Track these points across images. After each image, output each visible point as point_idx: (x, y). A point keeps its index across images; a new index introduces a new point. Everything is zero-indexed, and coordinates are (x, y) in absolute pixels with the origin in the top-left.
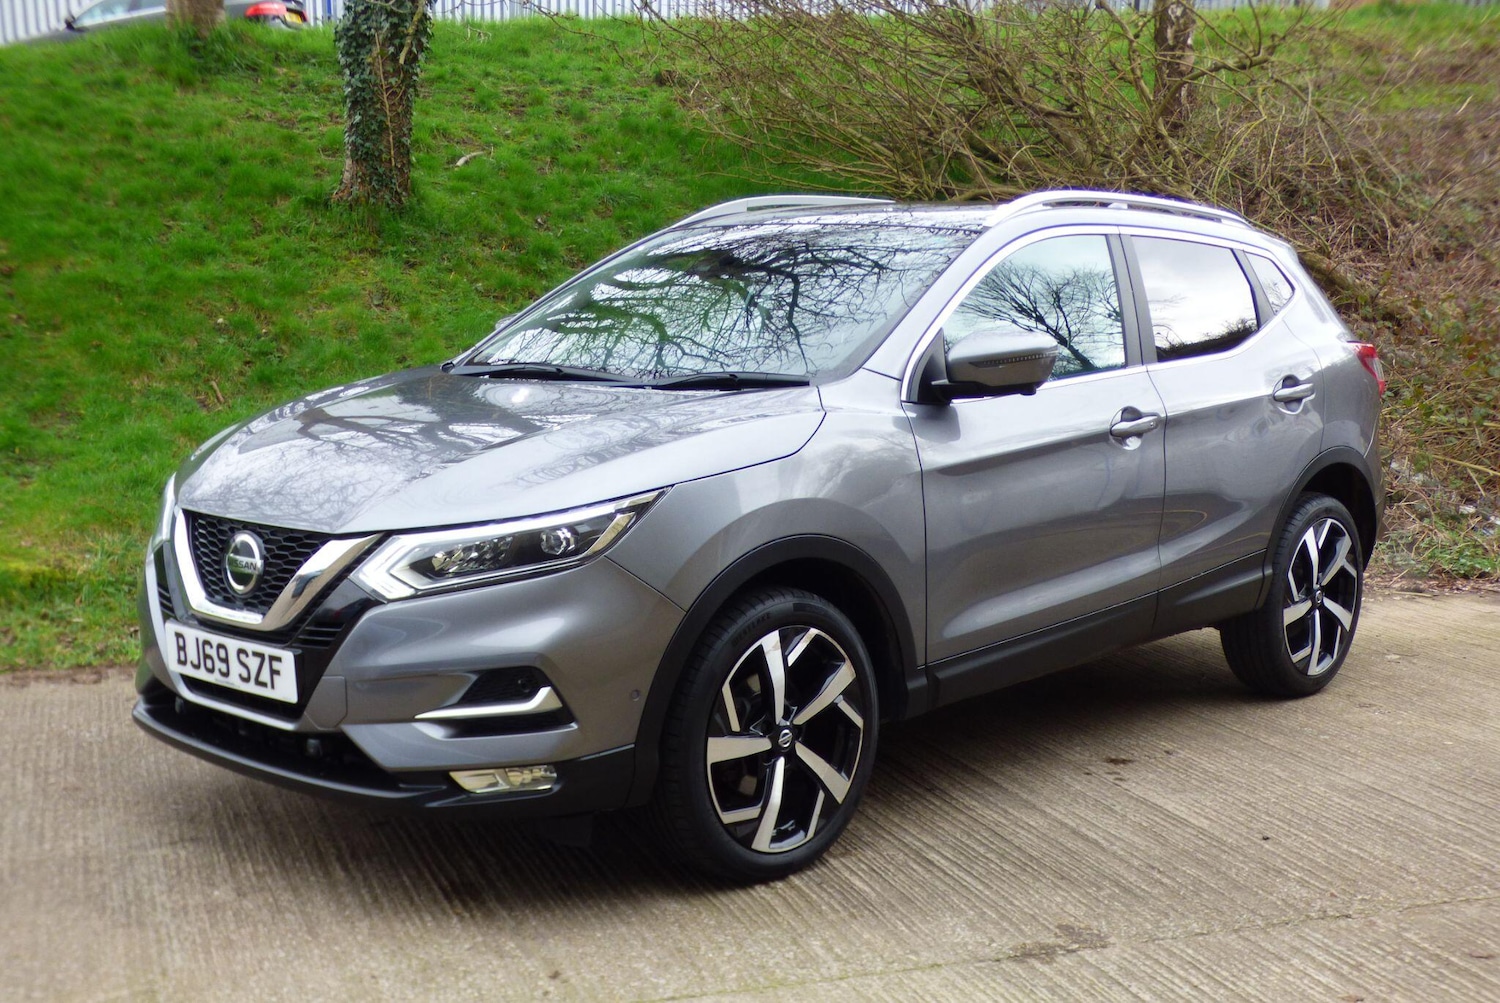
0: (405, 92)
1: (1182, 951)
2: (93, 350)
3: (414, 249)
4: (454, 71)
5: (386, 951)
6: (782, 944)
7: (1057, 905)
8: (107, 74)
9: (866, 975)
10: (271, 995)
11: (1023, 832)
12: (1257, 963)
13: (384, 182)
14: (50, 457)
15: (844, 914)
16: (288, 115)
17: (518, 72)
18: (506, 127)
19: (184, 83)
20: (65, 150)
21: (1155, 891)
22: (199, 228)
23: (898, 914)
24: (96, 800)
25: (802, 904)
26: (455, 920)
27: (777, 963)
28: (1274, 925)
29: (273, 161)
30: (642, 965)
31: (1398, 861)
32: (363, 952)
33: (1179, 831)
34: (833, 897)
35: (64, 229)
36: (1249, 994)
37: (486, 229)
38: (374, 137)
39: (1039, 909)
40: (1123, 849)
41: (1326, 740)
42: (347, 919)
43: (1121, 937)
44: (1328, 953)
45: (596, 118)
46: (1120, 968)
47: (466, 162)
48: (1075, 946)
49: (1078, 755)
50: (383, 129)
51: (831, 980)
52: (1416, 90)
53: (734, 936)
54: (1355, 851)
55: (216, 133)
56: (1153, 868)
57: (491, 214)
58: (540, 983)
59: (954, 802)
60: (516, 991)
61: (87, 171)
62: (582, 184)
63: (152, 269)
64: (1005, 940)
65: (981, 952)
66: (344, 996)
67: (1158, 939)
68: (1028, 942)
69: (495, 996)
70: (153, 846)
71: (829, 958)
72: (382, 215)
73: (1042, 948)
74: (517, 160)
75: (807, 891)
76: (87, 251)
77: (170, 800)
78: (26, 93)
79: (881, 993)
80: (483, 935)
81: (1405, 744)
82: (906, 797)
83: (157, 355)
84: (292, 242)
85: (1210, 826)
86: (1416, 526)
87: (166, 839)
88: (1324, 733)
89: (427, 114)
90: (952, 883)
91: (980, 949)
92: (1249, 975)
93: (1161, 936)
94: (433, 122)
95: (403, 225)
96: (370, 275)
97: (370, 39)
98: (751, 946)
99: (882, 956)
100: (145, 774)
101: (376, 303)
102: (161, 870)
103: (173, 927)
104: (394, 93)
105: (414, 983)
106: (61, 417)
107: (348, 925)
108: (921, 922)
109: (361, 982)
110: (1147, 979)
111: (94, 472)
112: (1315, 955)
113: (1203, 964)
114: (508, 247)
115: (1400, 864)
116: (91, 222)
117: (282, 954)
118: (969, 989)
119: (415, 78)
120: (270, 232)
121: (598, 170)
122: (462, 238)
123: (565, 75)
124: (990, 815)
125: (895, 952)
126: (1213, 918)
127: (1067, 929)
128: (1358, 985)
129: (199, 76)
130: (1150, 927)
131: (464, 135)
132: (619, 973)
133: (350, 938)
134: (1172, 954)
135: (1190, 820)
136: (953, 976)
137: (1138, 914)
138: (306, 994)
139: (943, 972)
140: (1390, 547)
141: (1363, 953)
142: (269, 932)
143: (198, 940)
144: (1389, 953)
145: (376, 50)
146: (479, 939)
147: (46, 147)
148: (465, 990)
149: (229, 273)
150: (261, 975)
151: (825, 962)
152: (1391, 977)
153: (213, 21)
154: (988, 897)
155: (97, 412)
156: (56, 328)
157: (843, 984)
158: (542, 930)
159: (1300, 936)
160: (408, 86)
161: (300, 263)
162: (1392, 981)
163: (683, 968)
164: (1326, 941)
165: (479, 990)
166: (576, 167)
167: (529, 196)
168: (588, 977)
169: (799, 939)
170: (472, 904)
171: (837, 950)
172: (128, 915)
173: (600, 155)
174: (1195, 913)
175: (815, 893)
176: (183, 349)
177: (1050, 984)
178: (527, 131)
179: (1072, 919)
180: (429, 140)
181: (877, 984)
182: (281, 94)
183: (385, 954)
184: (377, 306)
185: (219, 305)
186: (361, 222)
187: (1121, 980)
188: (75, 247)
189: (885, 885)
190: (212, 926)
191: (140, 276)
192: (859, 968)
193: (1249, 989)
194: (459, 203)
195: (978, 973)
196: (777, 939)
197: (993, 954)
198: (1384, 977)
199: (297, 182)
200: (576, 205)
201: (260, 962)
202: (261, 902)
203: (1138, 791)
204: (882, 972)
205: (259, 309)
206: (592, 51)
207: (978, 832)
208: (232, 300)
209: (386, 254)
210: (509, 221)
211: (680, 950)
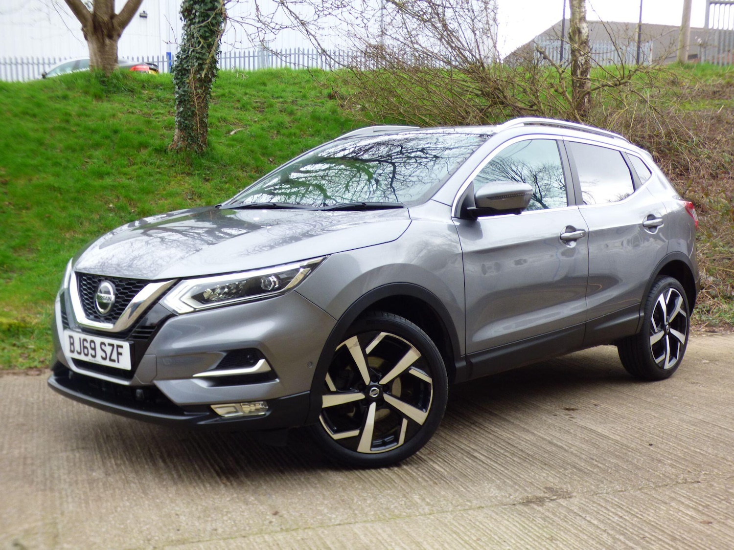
0: (205, 97)
1: (612, 499)
2: (47, 219)
3: (208, 172)
4: (230, 92)
5: (184, 501)
6: (398, 497)
7: (544, 477)
8: (60, 93)
9: (443, 512)
10: (120, 524)
11: (523, 443)
12: (653, 505)
13: (194, 140)
14: (22, 269)
15: (431, 483)
16: (148, 112)
17: (261, 93)
18: (255, 117)
19: (98, 97)
20: (36, 127)
21: (595, 471)
22: (102, 162)
23: (459, 482)
24: (33, 430)
25: (408, 478)
26: (222, 486)
27: (395, 507)
28: (659, 486)
29: (140, 132)
30: (323, 508)
31: (721, 455)
32: (172, 502)
33: (605, 442)
34: (424, 474)
35: (34, 162)
36: (650, 520)
37: (244, 163)
38: (189, 118)
39: (534, 479)
40: (576, 450)
41: (676, 400)
42: (164, 486)
43: (579, 493)
44: (690, 499)
45: (299, 113)
46: (580, 508)
47: (235, 133)
48: (555, 497)
49: (548, 406)
50: (194, 114)
51: (425, 515)
52: (697, 102)
53: (372, 494)
54: (698, 450)
55: (112, 119)
56: (593, 459)
57: (247, 156)
58: (268, 517)
59: (486, 429)
60: (254, 521)
61: (47, 136)
62: (292, 143)
63: (78, 181)
64: (517, 494)
65: (505, 501)
66: (161, 524)
67: (599, 494)
68: (530, 495)
69: (243, 524)
70: (62, 451)
71: (423, 504)
72: (193, 156)
73: (537, 498)
74: (260, 132)
75: (411, 471)
76: (45, 172)
77: (73, 429)
78: (19, 101)
79: (452, 521)
80: (237, 494)
81: (717, 401)
82: (461, 427)
83: (78, 221)
84: (148, 169)
85: (621, 439)
86: (711, 302)
87: (69, 448)
88: (675, 396)
89: (216, 111)
90: (487, 467)
91: (504, 499)
92: (649, 511)
93: (600, 492)
94: (219, 115)
95: (203, 161)
96: (186, 185)
97: (188, 71)
98: (381, 498)
99: (451, 503)
100: (60, 417)
101: (189, 197)
102: (65, 463)
103: (69, 491)
104: (200, 97)
105: (199, 518)
106: (29, 251)
107: (164, 489)
108: (472, 486)
109: (170, 517)
110: (595, 513)
111: (43, 276)
112: (683, 501)
113: (623, 505)
114: (255, 172)
115: (723, 456)
116: (48, 159)
117: (128, 504)
118: (499, 519)
119: (210, 90)
120: (137, 164)
121: (300, 137)
122: (232, 167)
123: (284, 94)
124: (506, 435)
125: (458, 501)
126: (627, 483)
127: (550, 489)
128: (708, 516)
129: (104, 94)
130: (594, 488)
131: (234, 121)
132: (310, 512)
133: (165, 495)
134: (607, 501)
135: (611, 436)
136: (490, 513)
137: (586, 482)
138: (140, 523)
139: (485, 510)
140: (699, 312)
141: (708, 499)
142: (121, 493)
143: (83, 497)
144: (723, 500)
145: (191, 76)
146: (235, 495)
147: (27, 125)
148: (227, 521)
149: (116, 183)
150: (116, 514)
151: (421, 506)
152: (725, 511)
153: (112, 69)
154: (507, 474)
155: (47, 248)
156: (27, 209)
157: (432, 517)
158: (269, 491)
159: (674, 492)
160: (207, 94)
161: (152, 179)
162: (726, 513)
163: (345, 509)
164: (688, 494)
165: (234, 521)
166: (289, 135)
167: (266, 148)
168: (293, 514)
169: (407, 495)
170: (231, 478)
171: (428, 500)
172: (45, 484)
173: (301, 130)
174: (617, 481)
175: (415, 472)
176: (92, 219)
177: (543, 516)
178: (266, 119)
179: (552, 484)
180: (217, 123)
181: (450, 517)
182: (145, 102)
183: (184, 503)
184: (190, 199)
185: (110, 198)
186: (183, 159)
187: (581, 514)
188: (40, 171)
189: (452, 468)
190: (90, 490)
191: (72, 184)
192: (440, 509)
193: (650, 518)
194: (231, 151)
195: (504, 511)
196: (395, 495)
197: (511, 502)
198: (721, 511)
199: (151, 141)
200: (288, 153)
201: (116, 508)
202: (118, 478)
203: (582, 423)
204: (452, 511)
205: (130, 200)
206: (297, 84)
207: (500, 443)
208: (117, 196)
209: (195, 175)
210: (256, 160)
211: (343, 501)
